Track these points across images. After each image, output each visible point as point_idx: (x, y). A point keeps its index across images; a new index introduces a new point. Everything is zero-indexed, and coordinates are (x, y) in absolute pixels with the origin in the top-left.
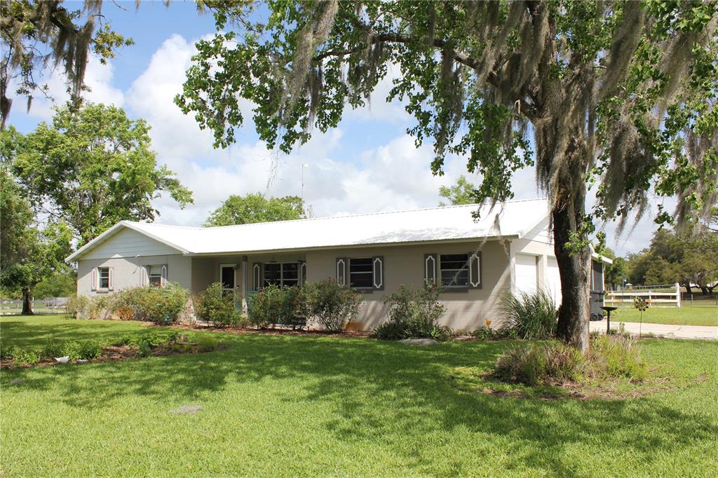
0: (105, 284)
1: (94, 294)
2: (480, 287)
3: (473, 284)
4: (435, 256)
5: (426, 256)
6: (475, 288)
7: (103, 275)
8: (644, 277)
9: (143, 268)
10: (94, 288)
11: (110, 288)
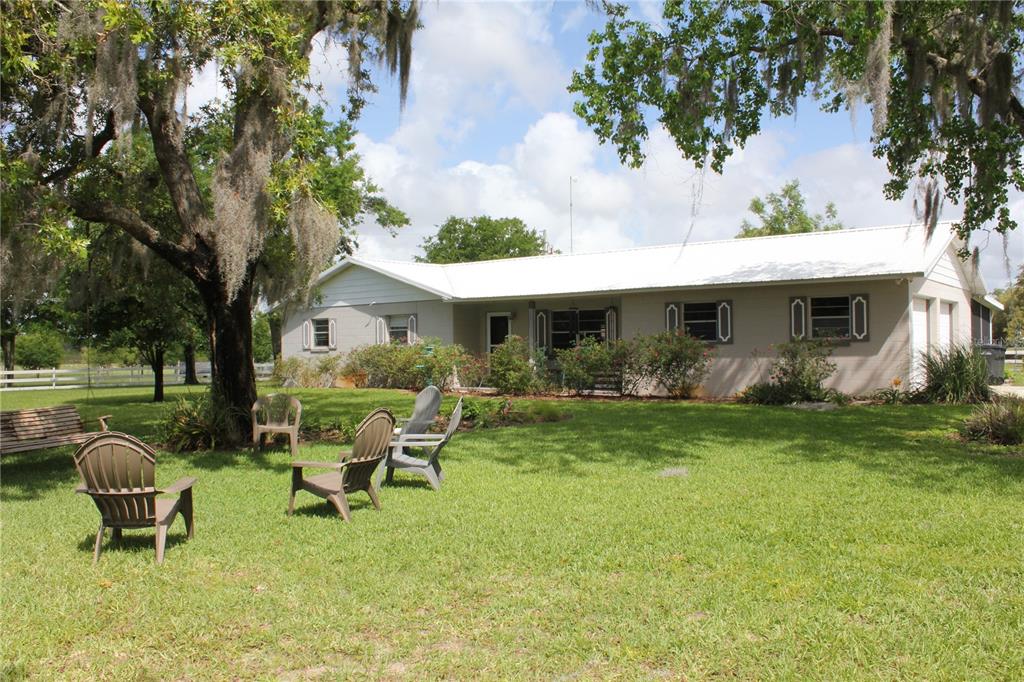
0: (323, 340)
1: (308, 355)
2: (867, 339)
3: (857, 335)
4: (804, 299)
5: (792, 300)
6: (861, 340)
7: (318, 329)
8: (1005, 330)
9: (381, 319)
10: (306, 347)
11: (331, 346)
